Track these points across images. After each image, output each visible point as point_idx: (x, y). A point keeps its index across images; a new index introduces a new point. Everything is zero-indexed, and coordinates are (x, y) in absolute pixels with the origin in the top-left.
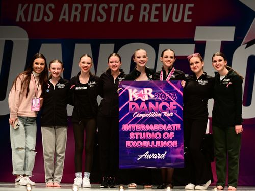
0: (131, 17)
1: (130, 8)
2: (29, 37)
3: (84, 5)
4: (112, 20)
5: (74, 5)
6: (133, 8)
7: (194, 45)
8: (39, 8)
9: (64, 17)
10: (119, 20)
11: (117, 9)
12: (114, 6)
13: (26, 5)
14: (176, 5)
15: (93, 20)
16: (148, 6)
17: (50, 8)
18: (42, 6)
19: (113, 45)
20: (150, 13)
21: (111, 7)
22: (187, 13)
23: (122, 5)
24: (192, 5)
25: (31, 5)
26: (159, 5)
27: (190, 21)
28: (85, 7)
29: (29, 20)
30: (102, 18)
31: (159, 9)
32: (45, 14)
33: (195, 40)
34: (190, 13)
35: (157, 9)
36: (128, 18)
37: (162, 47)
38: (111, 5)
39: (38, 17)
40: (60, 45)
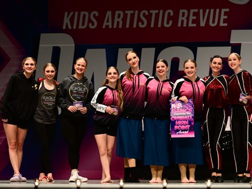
0: (171, 22)
1: (169, 13)
2: (75, 43)
3: (126, 12)
4: (152, 26)
5: (117, 13)
6: (172, 14)
7: (230, 47)
8: (84, 16)
9: (107, 23)
10: (159, 25)
11: (157, 15)
12: (154, 12)
13: (72, 13)
14: (212, 10)
15: (135, 26)
16: (186, 12)
17: (94, 15)
18: (87, 13)
19: (154, 49)
20: (188, 18)
21: (152, 13)
22: (223, 17)
23: (161, 11)
24: (227, 10)
25: (77, 13)
26: (196, 10)
27: (226, 25)
28: (127, 14)
29: (75, 27)
30: (143, 23)
31: (197, 14)
32: (90, 21)
33: (231, 42)
34: (226, 17)
35: (194, 14)
36: (168, 23)
37: (200, 50)
38: (151, 11)
39: (83, 24)
40: (104, 50)
